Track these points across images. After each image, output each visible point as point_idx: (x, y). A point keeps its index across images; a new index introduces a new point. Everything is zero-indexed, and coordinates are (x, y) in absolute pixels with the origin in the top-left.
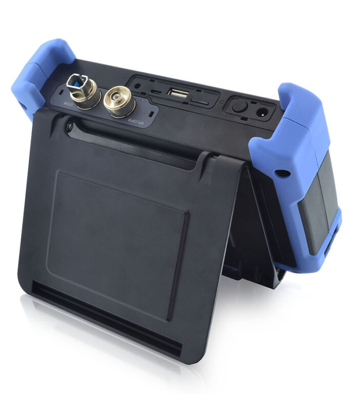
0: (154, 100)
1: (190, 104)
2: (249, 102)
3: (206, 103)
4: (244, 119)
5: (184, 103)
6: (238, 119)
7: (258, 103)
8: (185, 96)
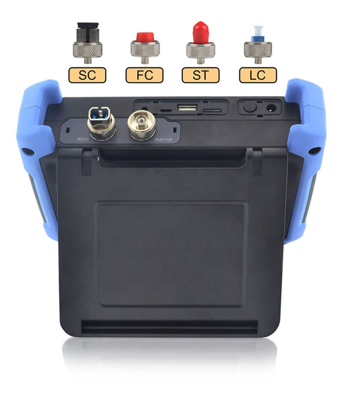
0: (171, 118)
1: (205, 115)
2: (256, 102)
3: (219, 111)
4: (261, 116)
5: (199, 115)
6: (255, 118)
7: (264, 102)
8: (194, 109)
